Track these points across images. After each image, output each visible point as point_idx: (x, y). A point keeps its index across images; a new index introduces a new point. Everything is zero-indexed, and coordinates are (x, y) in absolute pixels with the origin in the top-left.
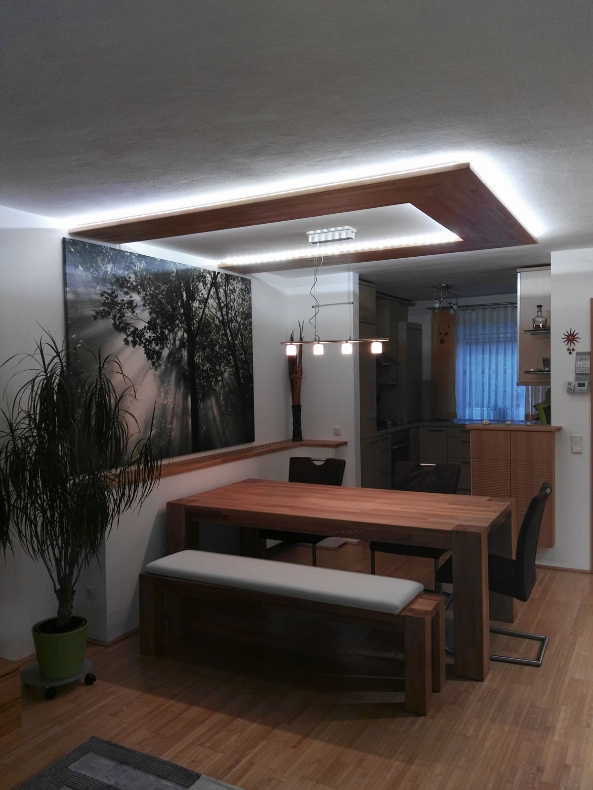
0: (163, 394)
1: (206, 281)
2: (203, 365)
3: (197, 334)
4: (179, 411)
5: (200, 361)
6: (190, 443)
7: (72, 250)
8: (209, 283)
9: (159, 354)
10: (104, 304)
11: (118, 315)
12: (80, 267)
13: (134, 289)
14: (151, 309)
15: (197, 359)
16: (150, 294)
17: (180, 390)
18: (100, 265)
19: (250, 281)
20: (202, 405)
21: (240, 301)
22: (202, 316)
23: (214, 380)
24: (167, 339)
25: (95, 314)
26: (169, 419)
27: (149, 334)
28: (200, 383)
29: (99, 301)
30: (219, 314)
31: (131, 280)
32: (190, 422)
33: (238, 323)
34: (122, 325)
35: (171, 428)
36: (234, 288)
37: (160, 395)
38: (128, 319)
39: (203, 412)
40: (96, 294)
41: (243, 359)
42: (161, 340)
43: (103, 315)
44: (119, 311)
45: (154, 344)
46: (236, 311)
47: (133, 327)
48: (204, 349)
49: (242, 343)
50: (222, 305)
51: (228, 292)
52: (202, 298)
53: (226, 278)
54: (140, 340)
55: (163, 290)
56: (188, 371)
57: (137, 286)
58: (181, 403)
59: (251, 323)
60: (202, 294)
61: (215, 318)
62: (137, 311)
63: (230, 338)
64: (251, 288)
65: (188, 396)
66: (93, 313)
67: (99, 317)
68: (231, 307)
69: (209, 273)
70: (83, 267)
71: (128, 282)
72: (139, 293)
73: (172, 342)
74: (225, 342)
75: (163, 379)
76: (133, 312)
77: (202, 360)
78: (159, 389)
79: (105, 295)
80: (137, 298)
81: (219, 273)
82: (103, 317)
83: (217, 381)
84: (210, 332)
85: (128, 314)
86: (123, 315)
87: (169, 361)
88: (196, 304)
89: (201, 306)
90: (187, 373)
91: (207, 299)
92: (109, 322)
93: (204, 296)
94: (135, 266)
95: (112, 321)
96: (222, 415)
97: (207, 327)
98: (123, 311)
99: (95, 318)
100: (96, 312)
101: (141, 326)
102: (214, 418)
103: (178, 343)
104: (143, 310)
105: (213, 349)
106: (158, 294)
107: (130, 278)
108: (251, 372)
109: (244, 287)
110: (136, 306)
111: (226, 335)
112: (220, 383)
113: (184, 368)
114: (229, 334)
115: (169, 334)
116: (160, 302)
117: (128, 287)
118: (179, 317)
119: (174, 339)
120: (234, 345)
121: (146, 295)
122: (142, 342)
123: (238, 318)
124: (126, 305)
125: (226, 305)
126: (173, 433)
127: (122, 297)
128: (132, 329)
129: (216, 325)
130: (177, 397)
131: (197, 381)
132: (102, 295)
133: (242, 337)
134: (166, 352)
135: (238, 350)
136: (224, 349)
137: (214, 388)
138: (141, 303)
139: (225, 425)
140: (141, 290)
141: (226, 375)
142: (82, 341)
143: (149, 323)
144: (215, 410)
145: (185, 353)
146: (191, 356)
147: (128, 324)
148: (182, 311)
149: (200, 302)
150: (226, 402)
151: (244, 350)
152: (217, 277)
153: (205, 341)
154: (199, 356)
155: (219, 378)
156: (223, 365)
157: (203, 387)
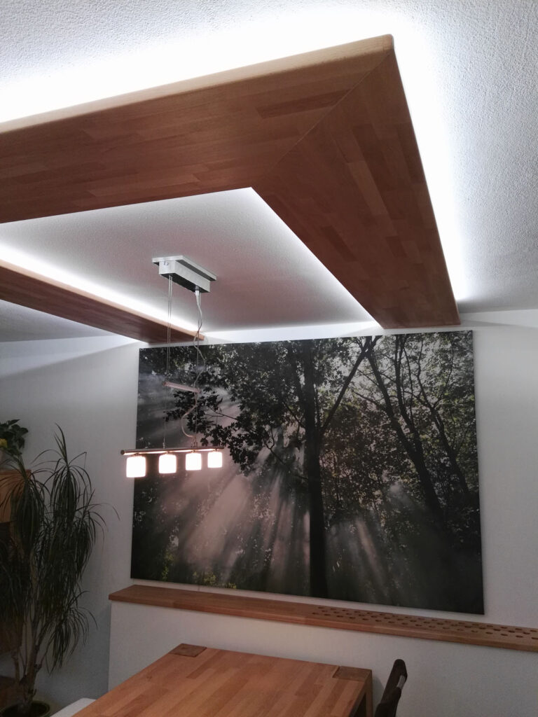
0: (256, 506)
1: (349, 354)
2: (338, 471)
3: (326, 427)
4: (286, 531)
5: (332, 465)
6: (308, 581)
7: (146, 358)
8: (356, 354)
9: (253, 457)
10: (178, 404)
11: (195, 414)
12: (153, 373)
13: (220, 383)
14: (243, 402)
15: (323, 463)
16: (243, 385)
17: (288, 503)
18: (177, 366)
19: (470, 335)
20: (333, 530)
21: (438, 369)
22: (338, 402)
23: (364, 494)
24: (267, 436)
25: (167, 415)
26: (267, 539)
27: (238, 432)
28: (331, 497)
29: (172, 402)
30: (378, 396)
31: (215, 374)
32: (307, 550)
33: (430, 406)
34: (201, 424)
35: (271, 552)
36: (420, 353)
37: (253, 507)
38: (209, 417)
39: (336, 540)
40: (170, 395)
41: (444, 464)
42: (259, 438)
43: (176, 416)
44: (198, 409)
45: (245, 444)
46: (423, 388)
47: (215, 425)
48: (340, 447)
49: (442, 437)
50: (387, 381)
51: (403, 361)
52: (339, 377)
53: (397, 342)
54: (224, 439)
55: (264, 378)
56: (304, 478)
57: (223, 379)
58: (290, 520)
59: (472, 403)
60: (339, 372)
61: (368, 401)
62: (222, 407)
63: (406, 431)
64: (471, 347)
65: (305, 512)
66: (165, 415)
67: (172, 417)
68: (411, 382)
69: (356, 340)
70: (155, 372)
71: (210, 377)
72: (226, 386)
73: (276, 439)
74: (392, 438)
75: (258, 487)
76: (216, 409)
77: (335, 464)
78: (251, 499)
79: (181, 395)
80: (221, 392)
81: (378, 337)
82: (175, 418)
83: (370, 497)
84: (355, 423)
85: (209, 412)
86: (202, 413)
87: (269, 465)
88: (324, 388)
89: (335, 389)
90: (303, 481)
91: (349, 378)
92: (184, 421)
93: (344, 375)
94: (222, 358)
95: (188, 421)
96: (382, 551)
97: (348, 417)
98: (201, 409)
99: (167, 419)
101: (226, 423)
102: (362, 553)
103: (286, 441)
104: (231, 405)
105: (360, 448)
106: (255, 383)
107: (213, 372)
108: (470, 487)
109: (449, 345)
110: (221, 402)
111: (396, 426)
112: (379, 501)
113: (297, 475)
114: (405, 424)
115: (271, 430)
116: (258, 393)
117: (209, 383)
118: (291, 408)
119: (281, 437)
121: (236, 387)
122: (227, 441)
123: (429, 398)
124: (207, 402)
125: (398, 382)
126: (273, 560)
127: (201, 393)
128: (213, 428)
129: (371, 414)
130: (282, 513)
131: (323, 493)
132: (176, 396)
133: (441, 428)
134: (264, 453)
135: (430, 449)
136: (389, 448)
137: (362, 506)
138: (229, 398)
139: (390, 568)
140: (228, 383)
141: (395, 488)
142: (149, 443)
143: (238, 419)
144: (366, 542)
145: (300, 455)
146: (312, 460)
147: (208, 423)
148: (297, 399)
149: (333, 383)
150: (394, 532)
151: (448, 449)
152: (374, 343)
153: (344, 437)
154: (330, 458)
155: (377, 493)
156: (385, 472)
157: (338, 504)
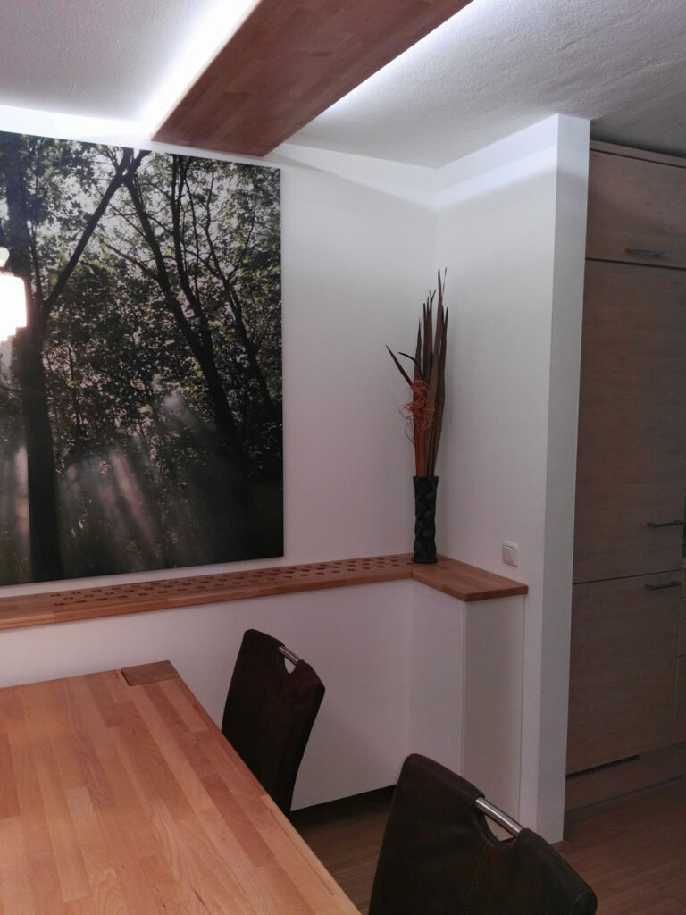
1: (92, 174)
2: (77, 377)
5: (67, 367)
6: (26, 558)
8: (106, 177)
15: (50, 363)
19: (276, 176)
20: (71, 471)
21: (234, 222)
22: (75, 258)
23: (123, 412)
28: (67, 420)
30: (145, 255)
32: (24, 510)
33: (223, 278)
36: (209, 192)
39: (75, 488)
41: (241, 364)
46: (213, 248)
48: (81, 337)
49: (238, 325)
50: (159, 231)
51: (185, 200)
52: (76, 213)
53: (174, 167)
56: (12, 390)
59: (277, 278)
60: (76, 205)
61: (128, 262)
63: (189, 314)
64: (278, 192)
65: (16, 448)
68: (197, 236)
69: (106, 151)
74: (167, 324)
77: (72, 365)
81: (144, 153)
83: (133, 415)
84: (106, 297)
88: (47, 231)
89: (68, 234)
90: (11, 395)
91: (93, 220)
93: (85, 210)
96: (151, 494)
97: (95, 287)
102: (122, 503)
105: (117, 340)
108: (272, 395)
109: (250, 187)
111: (173, 305)
112: (148, 422)
114: (187, 303)
120: (206, 332)
123: (222, 265)
125: (177, 234)
129: (133, 283)
131: (51, 414)
133: (237, 311)
135: (222, 342)
136: (163, 340)
137: (120, 431)
139: (163, 518)
141: (172, 401)
144: (127, 485)
149: (65, 224)
150: (171, 466)
151: (246, 342)
152: (137, 162)
153: (87, 319)
154: (60, 355)
155: (144, 409)
156: (157, 377)
157: (78, 430)
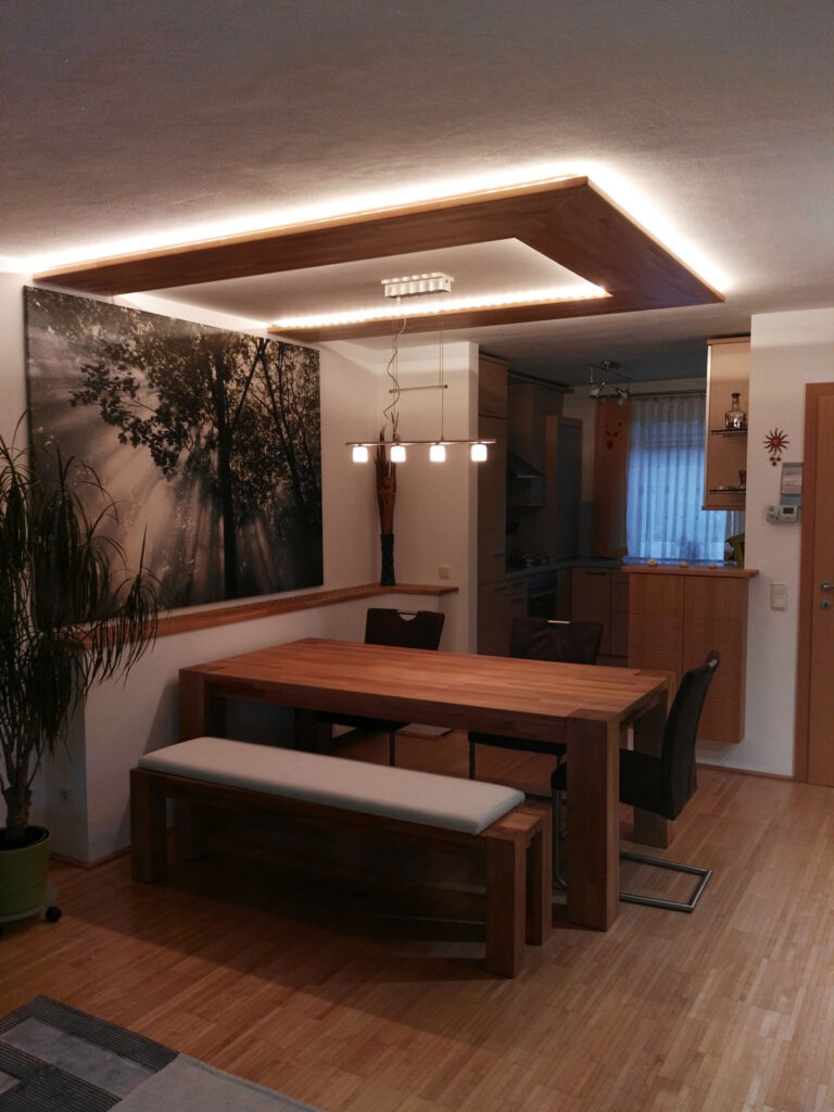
0: (179, 515)
1: (248, 353)
2: (243, 474)
3: (234, 429)
4: (205, 539)
5: (239, 468)
6: (223, 586)
7: (38, 304)
8: (253, 354)
9: (174, 458)
10: (88, 383)
11: (110, 400)
12: (50, 329)
13: (135, 362)
14: (161, 391)
15: (233, 466)
16: (160, 369)
17: (206, 509)
18: (82, 326)
19: (317, 353)
20: (241, 532)
21: (302, 381)
22: (242, 402)
23: (261, 496)
24: (186, 435)
25: (74, 398)
26: (189, 551)
27: (159, 428)
28: (239, 500)
29: (79, 379)
30: (268, 401)
31: (130, 349)
32: (222, 556)
33: (298, 414)
34: (117, 414)
35: (193, 564)
36: (292, 363)
37: (176, 516)
38: (126, 406)
39: (242, 541)
40: (74, 368)
41: (306, 466)
42: (178, 436)
43: (87, 399)
44: (112, 394)
45: (165, 443)
46: (295, 397)
47: (133, 417)
48: (244, 450)
49: (304, 443)
50: (274, 387)
51: (283, 368)
52: (242, 376)
53: (279, 348)
54: (144, 437)
55: (181, 364)
57: (139, 357)
58: (208, 528)
59: (318, 414)
60: (242, 371)
61: (262, 405)
62: (140, 394)
63: (285, 436)
64: (318, 364)
65: (220, 518)
66: (71, 396)
67: (79, 401)
68: (288, 390)
69: (253, 340)
70: (54, 328)
71: (125, 351)
72: (143, 368)
73: (194, 439)
74: (277, 442)
75: (180, 494)
76: (133, 396)
77: (241, 467)
78: (175, 508)
79: (91, 371)
80: (138, 375)
81: (268, 341)
82: (85, 403)
83: (265, 497)
84: (254, 426)
85: (126, 398)
86: (117, 400)
87: (189, 468)
88: (232, 386)
89: (239, 389)
90: (217, 485)
91: (249, 379)
92: (95, 410)
93: (245, 374)
94: (136, 329)
95: (101, 409)
96: (272, 546)
97: (249, 419)
98: (117, 394)
99: (74, 403)
100: (75, 395)
101: (145, 416)
102: (260, 550)
103: (203, 441)
104: (149, 394)
105: (258, 451)
106: (172, 370)
107: (127, 345)
108: (318, 485)
109: (308, 361)
110: (137, 387)
111: (279, 431)
112: (270, 501)
113: (212, 478)
114: (285, 429)
115: (189, 428)
116: (175, 382)
117: (124, 359)
118: (206, 404)
119: (198, 437)
120: (292, 446)
121: (154, 371)
122: (147, 439)
123: (298, 407)
124: (122, 385)
125: (280, 388)
126: (195, 571)
127: (116, 373)
128: (132, 420)
129: (264, 417)
130: (202, 520)
131: (233, 497)
132: (84, 370)
133: (304, 434)
134: (184, 455)
135: (298, 453)
136: (276, 452)
137: (259, 507)
138: (146, 383)
139: (276, 560)
140: (145, 364)
141: (279, 489)
142: (52, 437)
143: (157, 411)
144: (262, 539)
145: (214, 457)
146: (224, 461)
147: (125, 413)
148: (210, 395)
149: (238, 381)
150: (279, 528)
151: (307, 453)
152: (265, 347)
153: (247, 439)
154: (237, 461)
155: (269, 494)
156: (274, 474)
157: (243, 506)
